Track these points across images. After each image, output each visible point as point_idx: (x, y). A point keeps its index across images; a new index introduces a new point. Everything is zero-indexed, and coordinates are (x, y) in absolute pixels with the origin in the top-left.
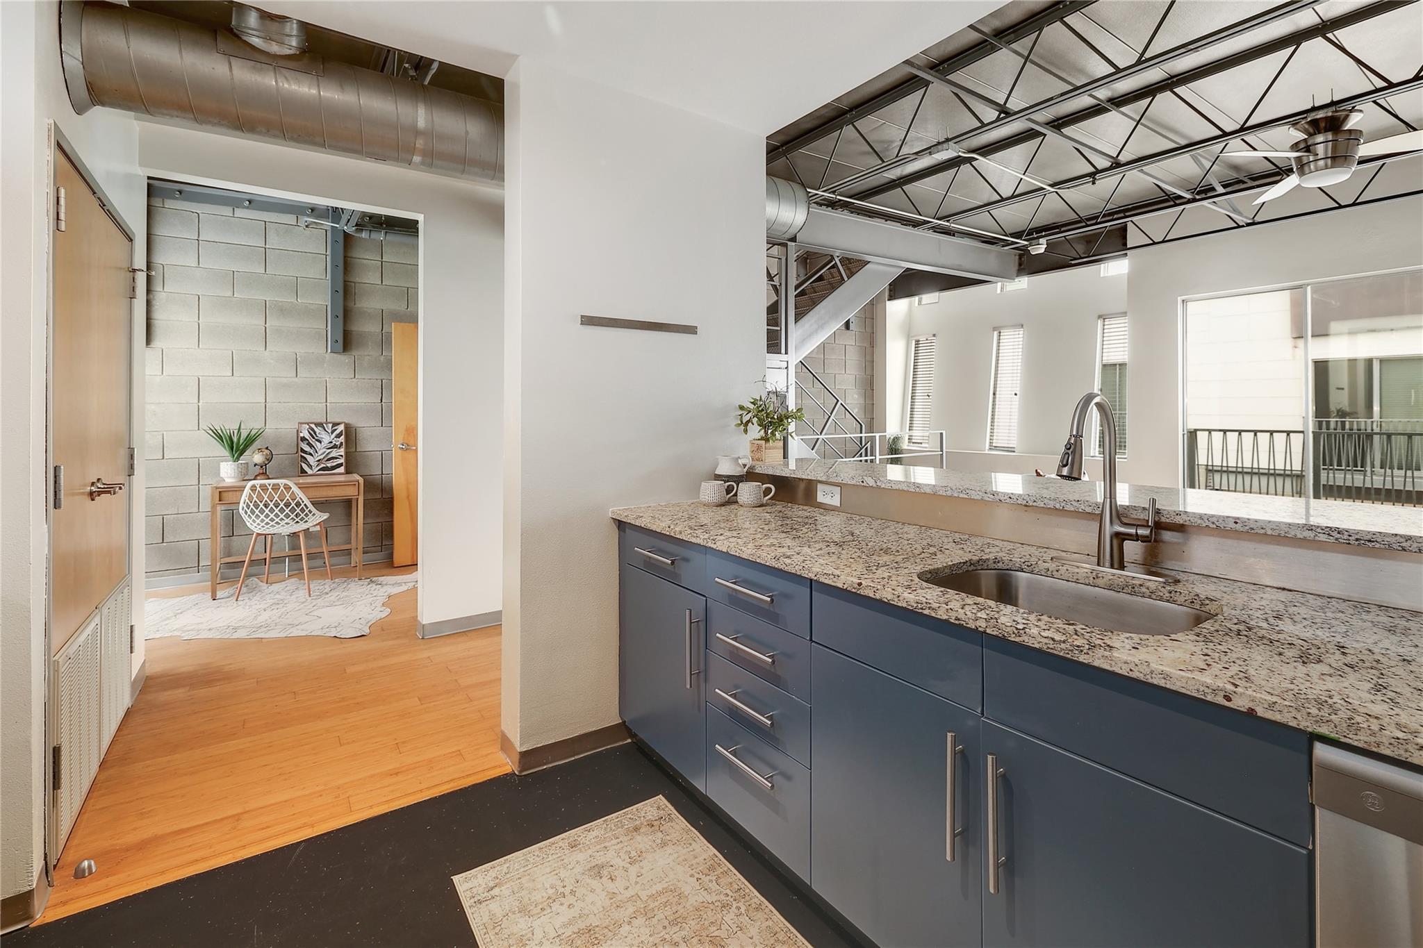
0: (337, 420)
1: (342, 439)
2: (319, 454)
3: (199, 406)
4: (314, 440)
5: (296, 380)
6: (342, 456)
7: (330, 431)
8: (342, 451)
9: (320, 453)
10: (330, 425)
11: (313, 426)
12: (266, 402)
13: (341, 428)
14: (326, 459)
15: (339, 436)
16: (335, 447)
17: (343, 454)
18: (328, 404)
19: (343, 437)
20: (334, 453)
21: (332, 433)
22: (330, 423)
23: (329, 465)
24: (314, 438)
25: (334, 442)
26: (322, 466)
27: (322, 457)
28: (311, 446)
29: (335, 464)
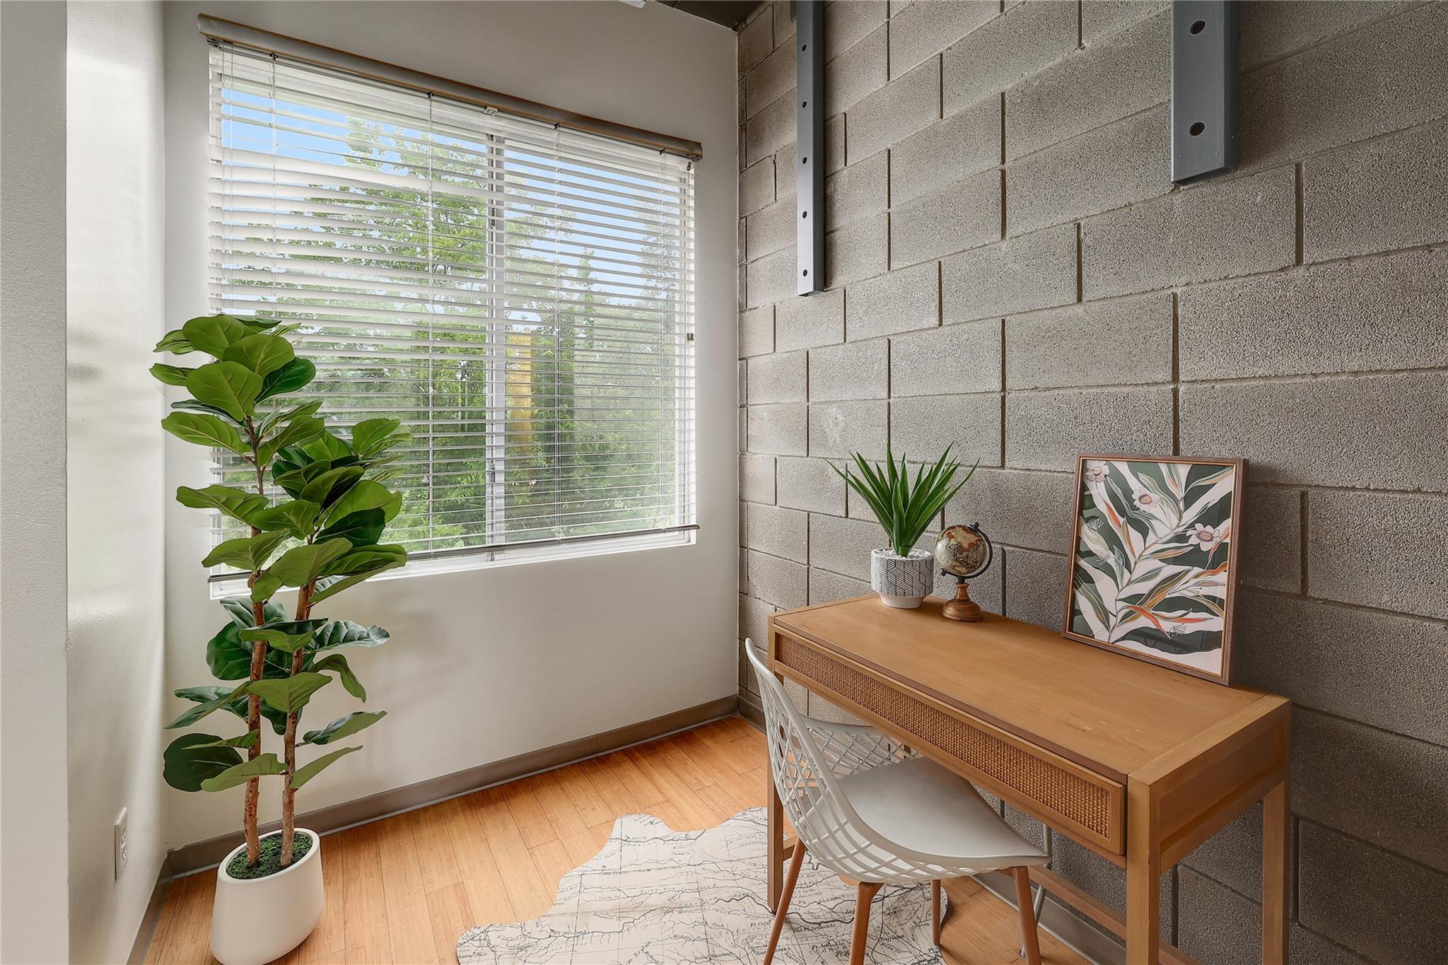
0: (1215, 451)
1: (1225, 530)
2: (1136, 575)
3: (889, 403)
4: (1122, 520)
5: (1079, 309)
6: (1220, 602)
7: (1180, 494)
8: (1219, 584)
9: (1139, 571)
10: (1183, 470)
11: (1123, 468)
12: (1004, 389)
13: (1225, 484)
14: (1158, 599)
15: (1213, 516)
16: (1194, 558)
17: (1221, 593)
18: (1182, 388)
19: (1227, 524)
20: (1192, 584)
21: (1190, 499)
22: (1185, 461)
23: (1167, 627)
24: (1122, 513)
25: (1193, 540)
26: (1142, 622)
27: (1144, 588)
28: (1113, 540)
29: (1189, 628)
